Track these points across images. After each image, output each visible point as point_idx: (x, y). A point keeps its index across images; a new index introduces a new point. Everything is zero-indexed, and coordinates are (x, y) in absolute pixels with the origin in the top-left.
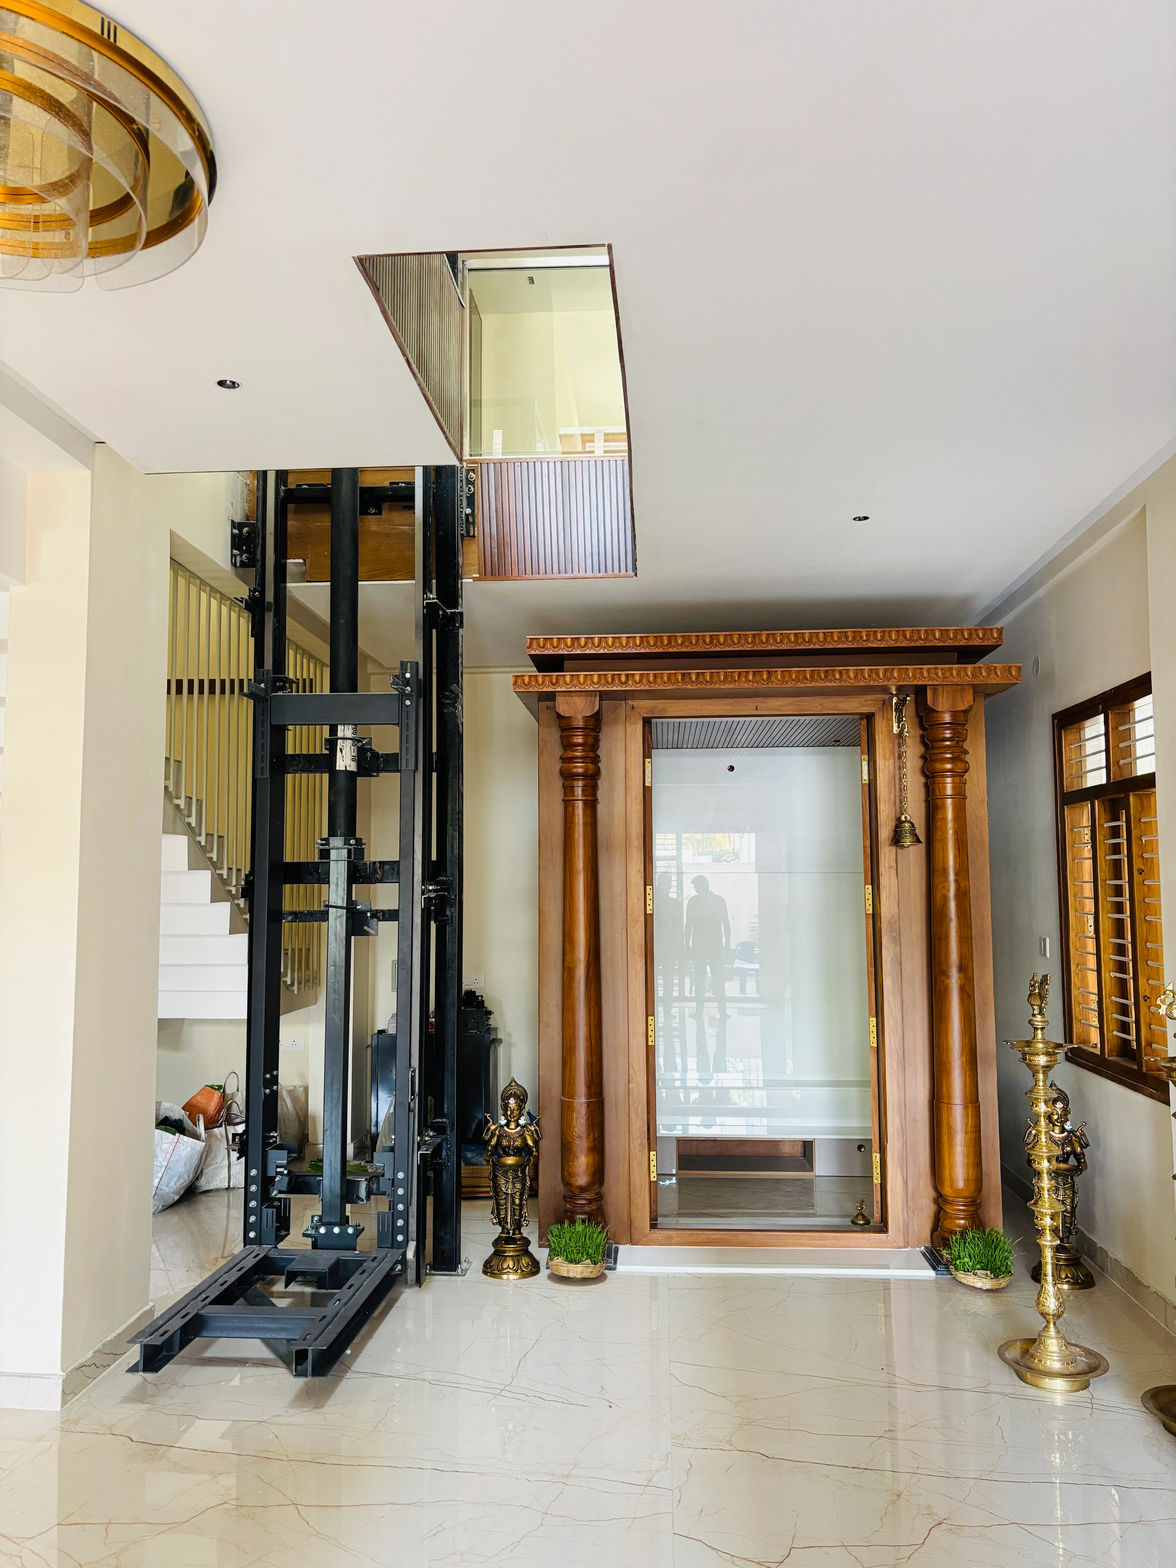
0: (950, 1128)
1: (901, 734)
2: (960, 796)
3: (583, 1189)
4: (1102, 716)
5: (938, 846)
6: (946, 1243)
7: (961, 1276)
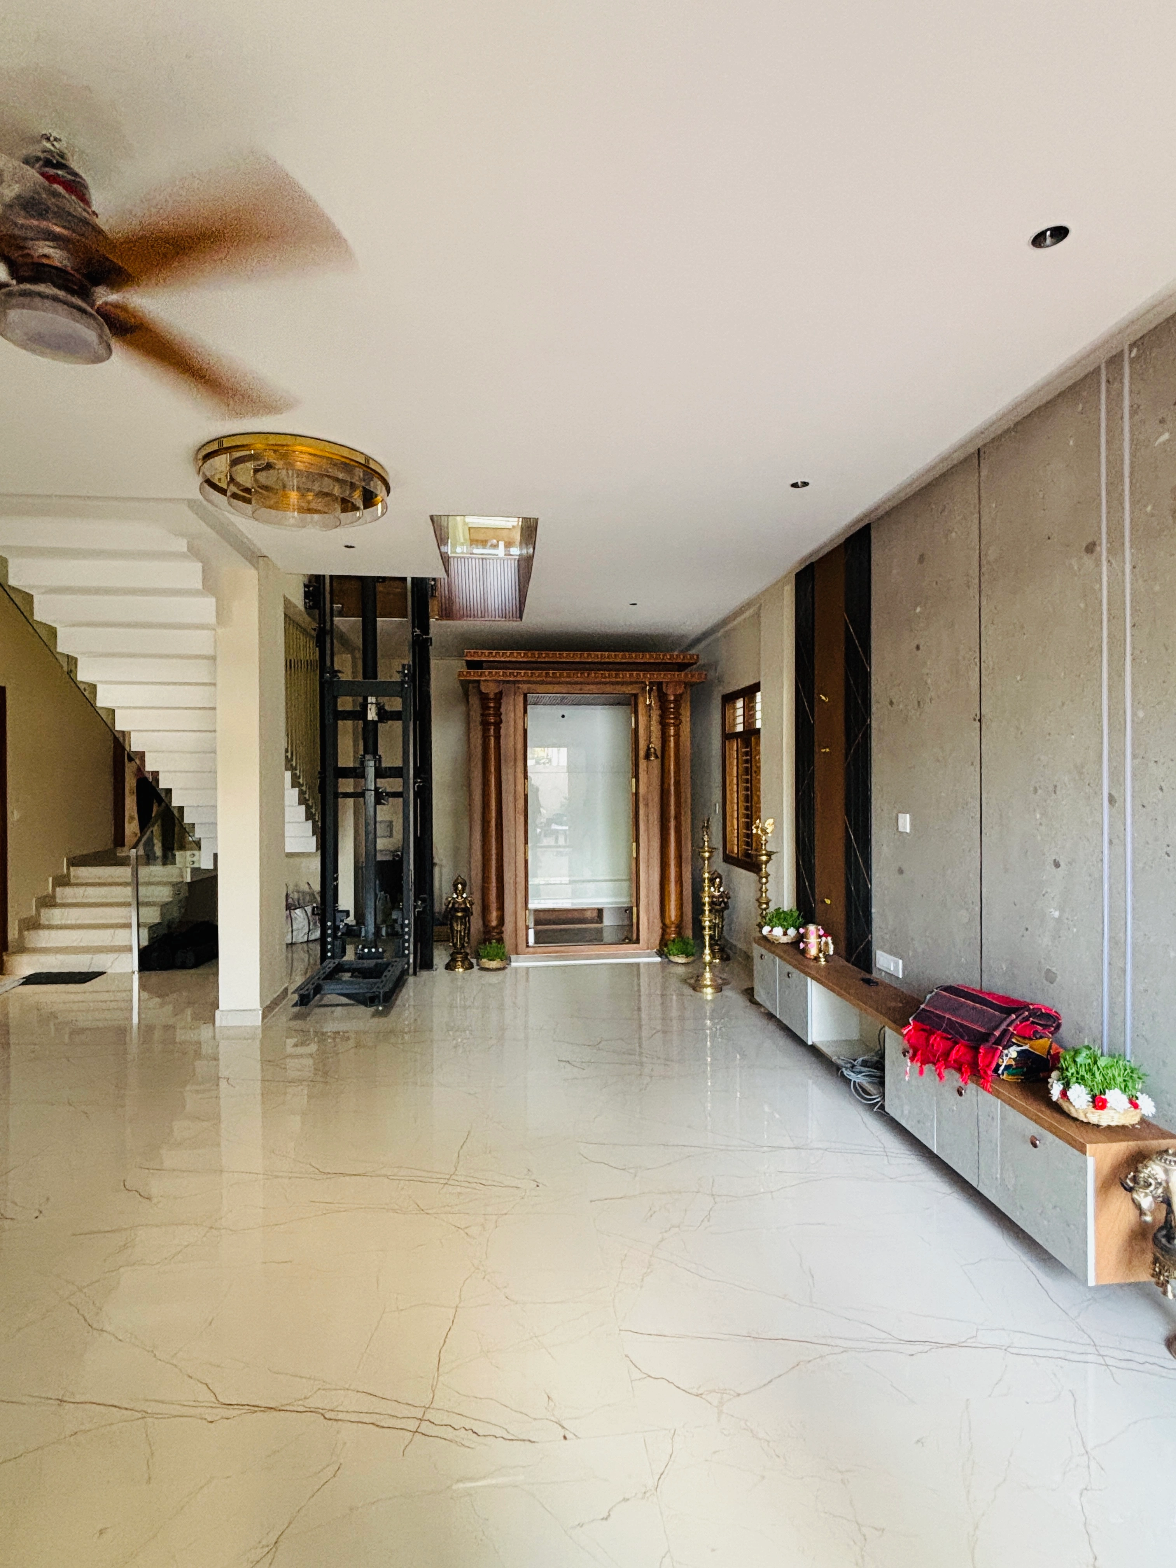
0: (669, 892)
1: (650, 704)
2: (677, 735)
3: (494, 928)
4: (742, 699)
5: (666, 761)
6: (666, 945)
7: (672, 958)
